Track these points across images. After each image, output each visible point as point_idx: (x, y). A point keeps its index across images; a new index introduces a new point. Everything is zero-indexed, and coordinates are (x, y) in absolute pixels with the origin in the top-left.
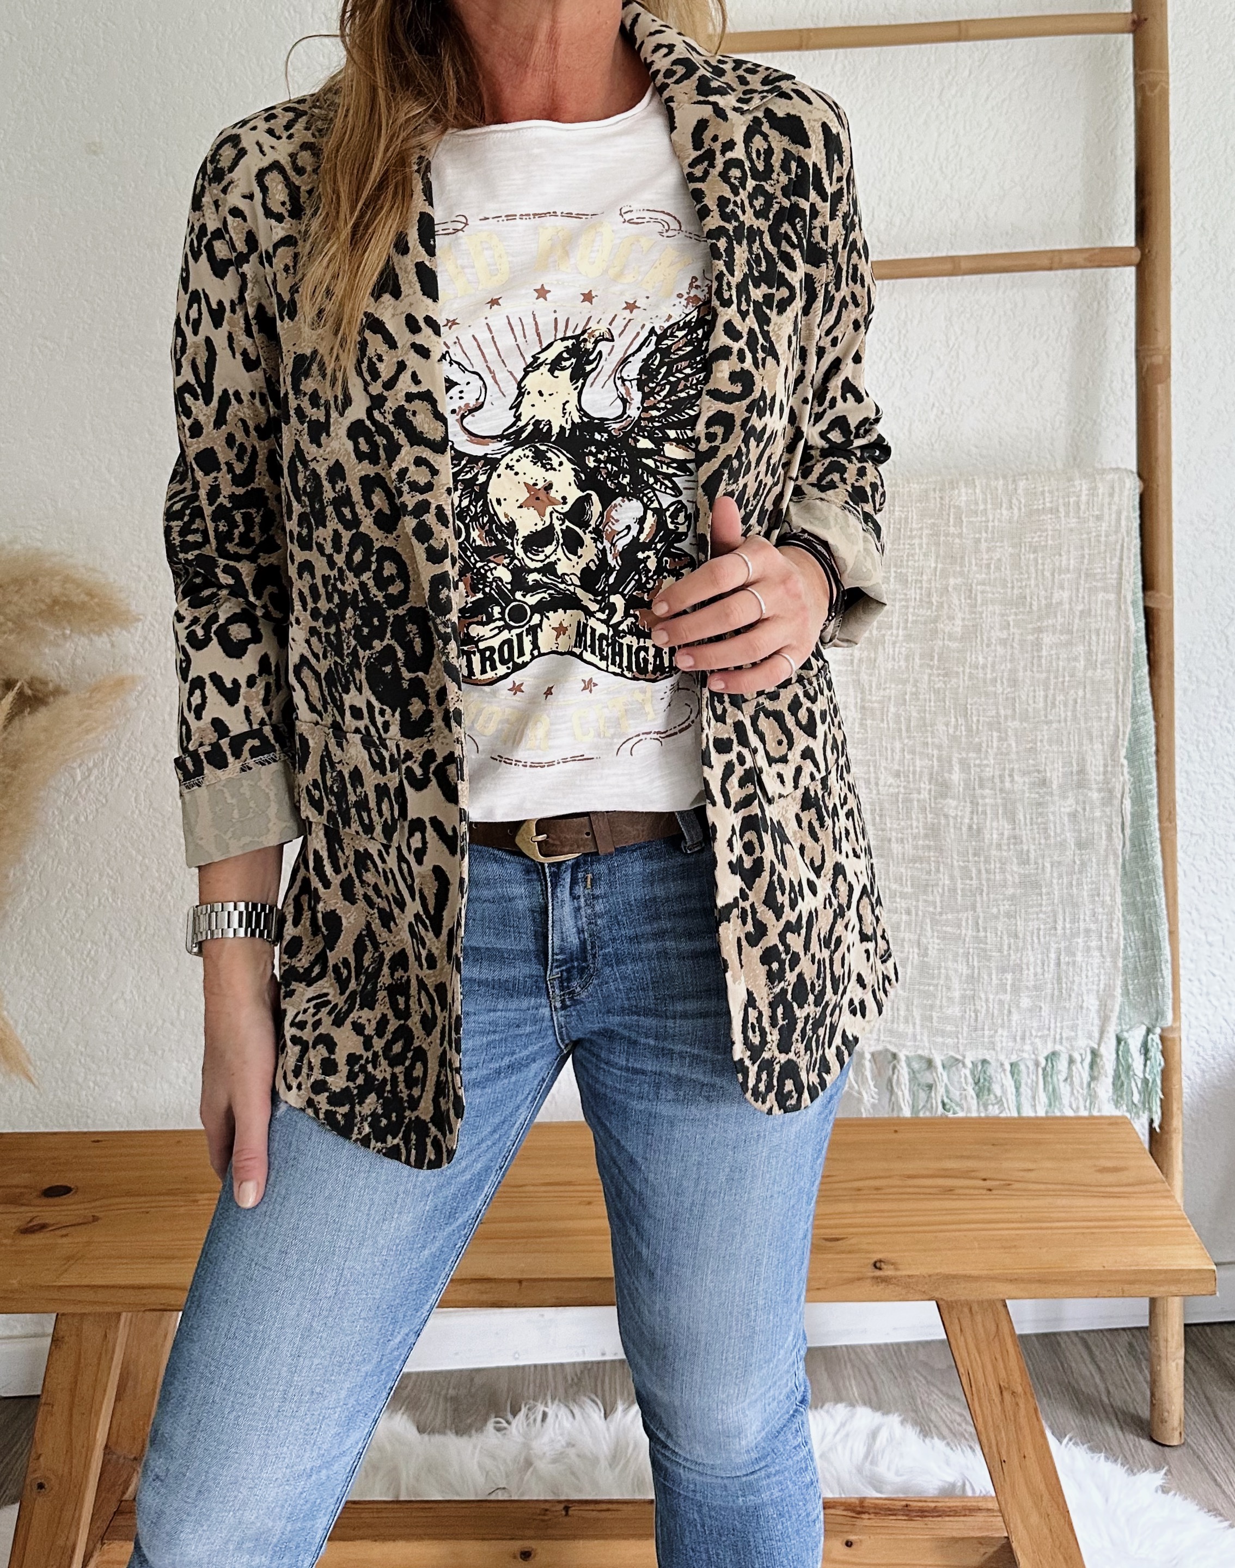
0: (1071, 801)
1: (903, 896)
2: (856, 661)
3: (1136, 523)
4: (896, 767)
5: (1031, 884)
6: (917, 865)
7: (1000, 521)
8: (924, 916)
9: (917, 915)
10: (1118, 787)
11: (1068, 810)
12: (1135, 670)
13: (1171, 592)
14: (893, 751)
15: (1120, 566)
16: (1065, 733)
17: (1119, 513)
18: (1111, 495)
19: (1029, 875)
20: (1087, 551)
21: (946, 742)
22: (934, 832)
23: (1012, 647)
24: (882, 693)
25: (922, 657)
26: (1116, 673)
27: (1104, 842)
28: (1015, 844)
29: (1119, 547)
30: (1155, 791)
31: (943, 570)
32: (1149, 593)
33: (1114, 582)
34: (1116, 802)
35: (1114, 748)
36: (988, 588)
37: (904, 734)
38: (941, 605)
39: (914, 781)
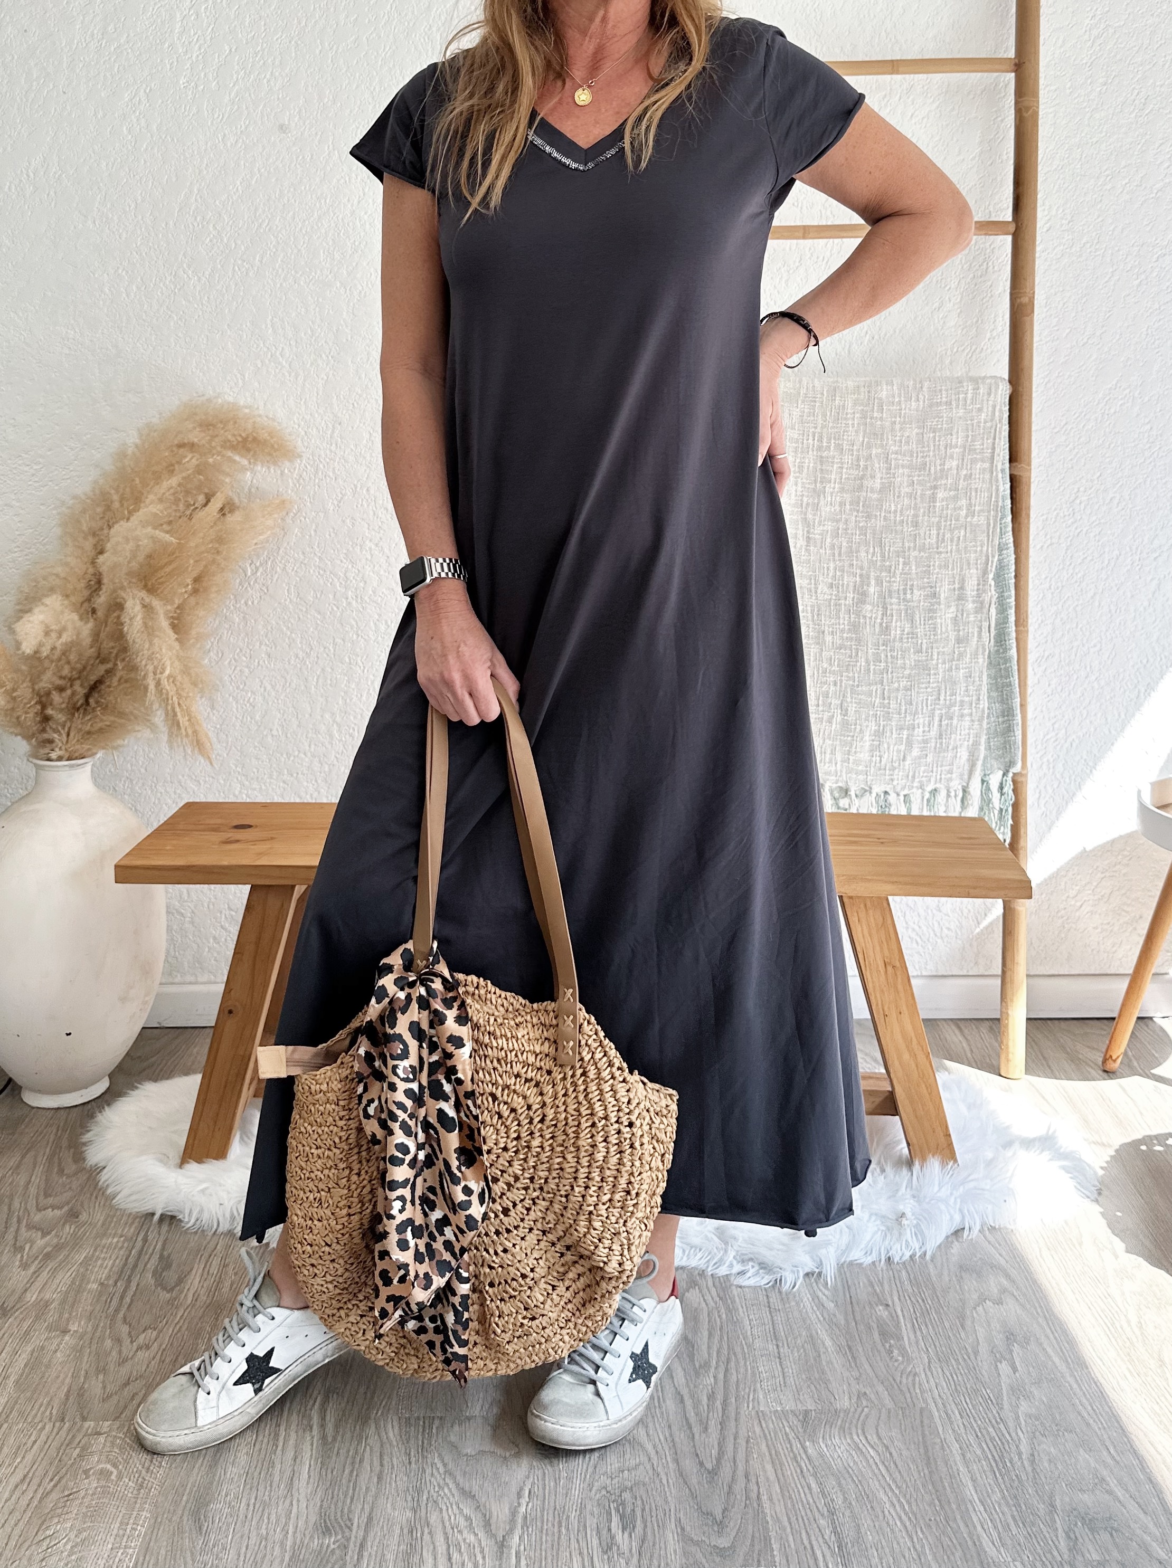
0: (953, 609)
1: (834, 673)
2: (804, 505)
3: (1006, 415)
4: (830, 581)
5: (924, 668)
6: (842, 651)
7: (910, 410)
8: (846, 688)
9: (841, 686)
10: (987, 599)
11: (950, 615)
12: (1002, 519)
13: (1029, 464)
14: (828, 569)
15: (994, 444)
16: (951, 561)
17: (994, 407)
18: (989, 394)
19: (921, 661)
20: (970, 433)
21: (866, 565)
22: (855, 627)
23: (915, 499)
24: (821, 528)
25: (851, 504)
26: (988, 519)
27: (975, 639)
28: (912, 638)
29: (993, 431)
30: (1013, 603)
31: (868, 443)
32: (1014, 464)
33: (989, 455)
34: (985, 611)
35: (985, 572)
36: (899, 457)
37: (837, 558)
38: (866, 467)
39: (843, 592)
